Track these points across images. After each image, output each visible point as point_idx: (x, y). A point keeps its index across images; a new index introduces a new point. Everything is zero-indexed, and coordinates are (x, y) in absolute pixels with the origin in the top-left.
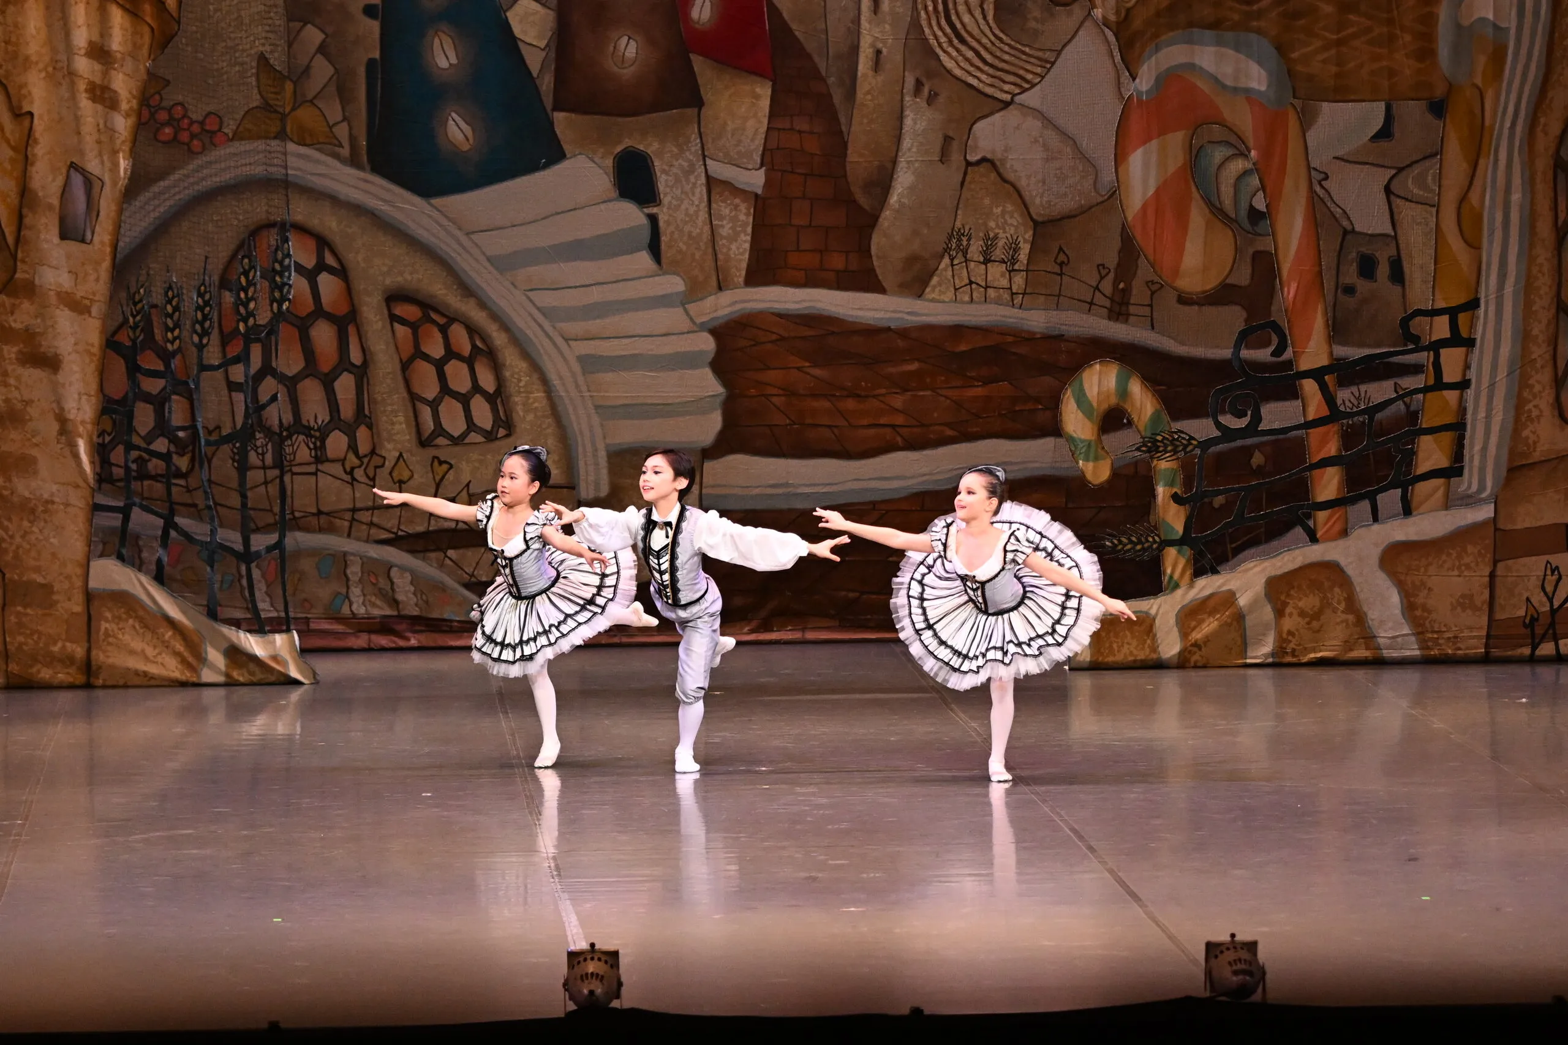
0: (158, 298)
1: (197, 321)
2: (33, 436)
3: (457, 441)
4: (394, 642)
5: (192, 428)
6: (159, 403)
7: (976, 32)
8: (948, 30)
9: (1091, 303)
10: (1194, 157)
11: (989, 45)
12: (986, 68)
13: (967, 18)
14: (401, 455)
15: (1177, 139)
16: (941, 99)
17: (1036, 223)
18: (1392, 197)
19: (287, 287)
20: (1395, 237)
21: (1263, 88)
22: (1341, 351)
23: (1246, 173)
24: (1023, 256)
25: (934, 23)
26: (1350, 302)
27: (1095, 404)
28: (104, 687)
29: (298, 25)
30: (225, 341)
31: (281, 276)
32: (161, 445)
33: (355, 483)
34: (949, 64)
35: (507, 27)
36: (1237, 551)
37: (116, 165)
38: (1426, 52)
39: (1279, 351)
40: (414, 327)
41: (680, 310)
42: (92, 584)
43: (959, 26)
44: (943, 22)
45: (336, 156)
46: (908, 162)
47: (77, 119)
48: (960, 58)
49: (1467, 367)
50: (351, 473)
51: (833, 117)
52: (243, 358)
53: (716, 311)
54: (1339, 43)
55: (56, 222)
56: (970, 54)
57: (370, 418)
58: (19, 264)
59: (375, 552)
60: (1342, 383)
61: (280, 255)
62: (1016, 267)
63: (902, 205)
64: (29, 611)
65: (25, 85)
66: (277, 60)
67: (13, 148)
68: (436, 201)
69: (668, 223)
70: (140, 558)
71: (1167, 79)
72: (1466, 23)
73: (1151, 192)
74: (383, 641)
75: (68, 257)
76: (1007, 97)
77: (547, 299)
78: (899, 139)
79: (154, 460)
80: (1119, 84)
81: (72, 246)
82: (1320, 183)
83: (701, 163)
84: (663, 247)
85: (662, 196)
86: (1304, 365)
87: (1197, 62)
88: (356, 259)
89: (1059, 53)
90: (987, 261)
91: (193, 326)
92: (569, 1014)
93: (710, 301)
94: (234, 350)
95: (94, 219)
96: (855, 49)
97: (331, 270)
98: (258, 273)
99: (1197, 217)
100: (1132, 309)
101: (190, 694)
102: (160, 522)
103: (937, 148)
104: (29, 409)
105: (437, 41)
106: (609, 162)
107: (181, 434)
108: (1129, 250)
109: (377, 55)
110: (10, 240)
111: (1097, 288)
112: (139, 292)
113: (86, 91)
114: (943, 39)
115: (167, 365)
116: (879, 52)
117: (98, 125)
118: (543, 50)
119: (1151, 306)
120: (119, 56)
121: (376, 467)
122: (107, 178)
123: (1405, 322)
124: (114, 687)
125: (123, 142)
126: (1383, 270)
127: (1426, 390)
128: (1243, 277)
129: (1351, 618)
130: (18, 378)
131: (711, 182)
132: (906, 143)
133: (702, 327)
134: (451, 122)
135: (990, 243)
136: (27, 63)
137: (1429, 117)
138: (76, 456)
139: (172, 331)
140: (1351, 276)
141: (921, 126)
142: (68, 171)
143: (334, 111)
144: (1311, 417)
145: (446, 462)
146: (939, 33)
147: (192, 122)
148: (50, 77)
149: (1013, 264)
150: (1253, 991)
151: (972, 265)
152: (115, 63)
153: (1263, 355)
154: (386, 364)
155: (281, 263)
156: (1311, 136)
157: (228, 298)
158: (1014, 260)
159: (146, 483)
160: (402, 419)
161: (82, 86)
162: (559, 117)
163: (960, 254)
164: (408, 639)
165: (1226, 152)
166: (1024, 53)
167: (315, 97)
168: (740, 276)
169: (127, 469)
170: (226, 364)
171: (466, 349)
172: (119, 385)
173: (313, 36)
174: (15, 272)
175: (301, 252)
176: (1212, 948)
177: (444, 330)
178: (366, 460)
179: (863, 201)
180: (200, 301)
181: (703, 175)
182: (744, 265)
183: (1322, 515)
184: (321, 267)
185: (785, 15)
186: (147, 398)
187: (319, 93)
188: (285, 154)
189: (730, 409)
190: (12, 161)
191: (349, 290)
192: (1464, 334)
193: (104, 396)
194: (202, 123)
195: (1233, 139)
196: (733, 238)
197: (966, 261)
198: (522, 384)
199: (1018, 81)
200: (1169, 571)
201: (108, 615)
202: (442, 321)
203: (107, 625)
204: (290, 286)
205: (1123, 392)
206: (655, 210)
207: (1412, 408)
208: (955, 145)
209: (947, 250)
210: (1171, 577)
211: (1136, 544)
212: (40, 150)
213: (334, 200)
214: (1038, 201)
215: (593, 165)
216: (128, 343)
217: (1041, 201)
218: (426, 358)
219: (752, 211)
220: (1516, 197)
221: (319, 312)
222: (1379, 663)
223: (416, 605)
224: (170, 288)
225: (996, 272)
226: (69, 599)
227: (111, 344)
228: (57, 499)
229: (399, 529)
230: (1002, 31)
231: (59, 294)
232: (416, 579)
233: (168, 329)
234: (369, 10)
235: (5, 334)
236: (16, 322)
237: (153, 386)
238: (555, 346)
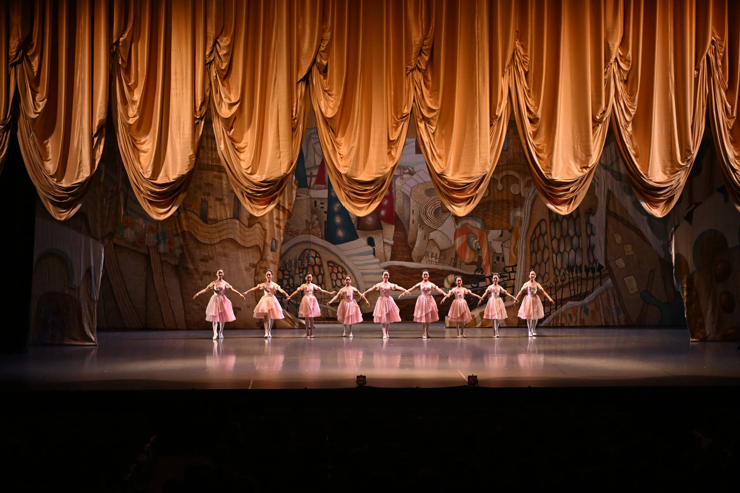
0: (288, 262)
4: (328, 322)
5: (293, 284)
6: (288, 280)
7: (430, 217)
9: (450, 265)
10: (468, 240)
11: (433, 219)
12: (432, 223)
13: (429, 215)
15: (465, 236)
16: (424, 229)
17: (440, 250)
18: (503, 247)
20: (503, 254)
21: (480, 227)
23: (477, 242)
24: (438, 256)
25: (423, 215)
26: (495, 265)
27: (450, 281)
28: (278, 329)
29: (312, 215)
30: (299, 270)
31: (309, 258)
32: (288, 287)
34: (426, 223)
35: (349, 215)
36: (475, 308)
37: (281, 239)
38: (508, 222)
39: (482, 273)
40: (332, 267)
41: (378, 265)
43: (427, 216)
44: (425, 215)
45: (319, 238)
46: (418, 240)
47: (274, 231)
49: (515, 276)
51: (405, 232)
52: (302, 272)
53: (386, 265)
54: (493, 220)
55: (270, 248)
56: (429, 221)
57: (324, 283)
61: (309, 254)
63: (417, 247)
65: (265, 224)
66: (309, 221)
67: (263, 235)
68: (337, 245)
69: (377, 250)
71: (462, 226)
72: (515, 217)
73: (460, 245)
74: (326, 322)
75: (272, 254)
76: (436, 229)
77: (355, 263)
78: (417, 235)
80: (455, 227)
82: (490, 244)
83: (382, 239)
84: (376, 254)
85: (375, 245)
86: (487, 276)
87: (469, 223)
88: (322, 255)
89: (445, 221)
90: (432, 257)
91: (294, 267)
92: (357, 387)
93: (384, 263)
94: (301, 271)
95: (277, 248)
96: (409, 220)
97: (317, 257)
98: (305, 257)
99: (468, 249)
100: (457, 266)
101: (292, 330)
103: (423, 237)
105: (337, 218)
106: (366, 239)
107: (291, 285)
108: (456, 255)
109: (326, 220)
110: (262, 252)
112: (284, 261)
114: (425, 218)
115: (289, 273)
116: (413, 220)
117: (278, 232)
118: (355, 219)
119: (460, 265)
120: (281, 220)
122: (279, 241)
123: (504, 268)
124: (280, 329)
125: (282, 235)
126: (501, 259)
127: (508, 280)
128: (476, 260)
131: (384, 243)
132: (418, 236)
133: (382, 268)
134: (339, 232)
135: (432, 254)
136: (266, 221)
137: (509, 233)
139: (290, 267)
140: (495, 260)
141: (421, 233)
142: (272, 239)
143: (319, 230)
147: (294, 231)
148: (269, 223)
150: (476, 384)
151: (429, 258)
153: (480, 274)
154: (327, 274)
155: (309, 256)
156: (488, 236)
157: (300, 262)
158: (436, 257)
160: (330, 283)
161: (275, 225)
162: (358, 231)
163: (427, 256)
165: (474, 238)
166: (439, 221)
167: (315, 227)
168: (389, 259)
170: (299, 273)
171: (341, 271)
172: (281, 277)
173: (315, 217)
174: (263, 256)
175: (313, 254)
176: (469, 377)
177: (337, 268)
179: (411, 246)
180: (295, 262)
181: (383, 241)
182: (390, 257)
184: (316, 257)
185: (397, 214)
186: (286, 279)
188: (310, 237)
190: (263, 238)
191: (321, 261)
192: (515, 270)
193: (278, 278)
194: (296, 231)
195: (475, 236)
196: (388, 252)
199: (438, 226)
202: (337, 266)
204: (311, 260)
206: (374, 247)
207: (505, 283)
208: (427, 237)
209: (425, 255)
212: (267, 236)
213: (319, 245)
215: (364, 239)
216: (282, 270)
217: (441, 247)
218: (334, 273)
219: (391, 248)
220: (524, 247)
221: (316, 264)
223: (332, 315)
224: (290, 260)
225: (434, 259)
227: (279, 270)
230: (435, 217)
231: (271, 261)
232: (332, 311)
233: (289, 267)
234: (325, 212)
235: (261, 268)
236: (263, 266)
237: (287, 277)
238: (357, 270)
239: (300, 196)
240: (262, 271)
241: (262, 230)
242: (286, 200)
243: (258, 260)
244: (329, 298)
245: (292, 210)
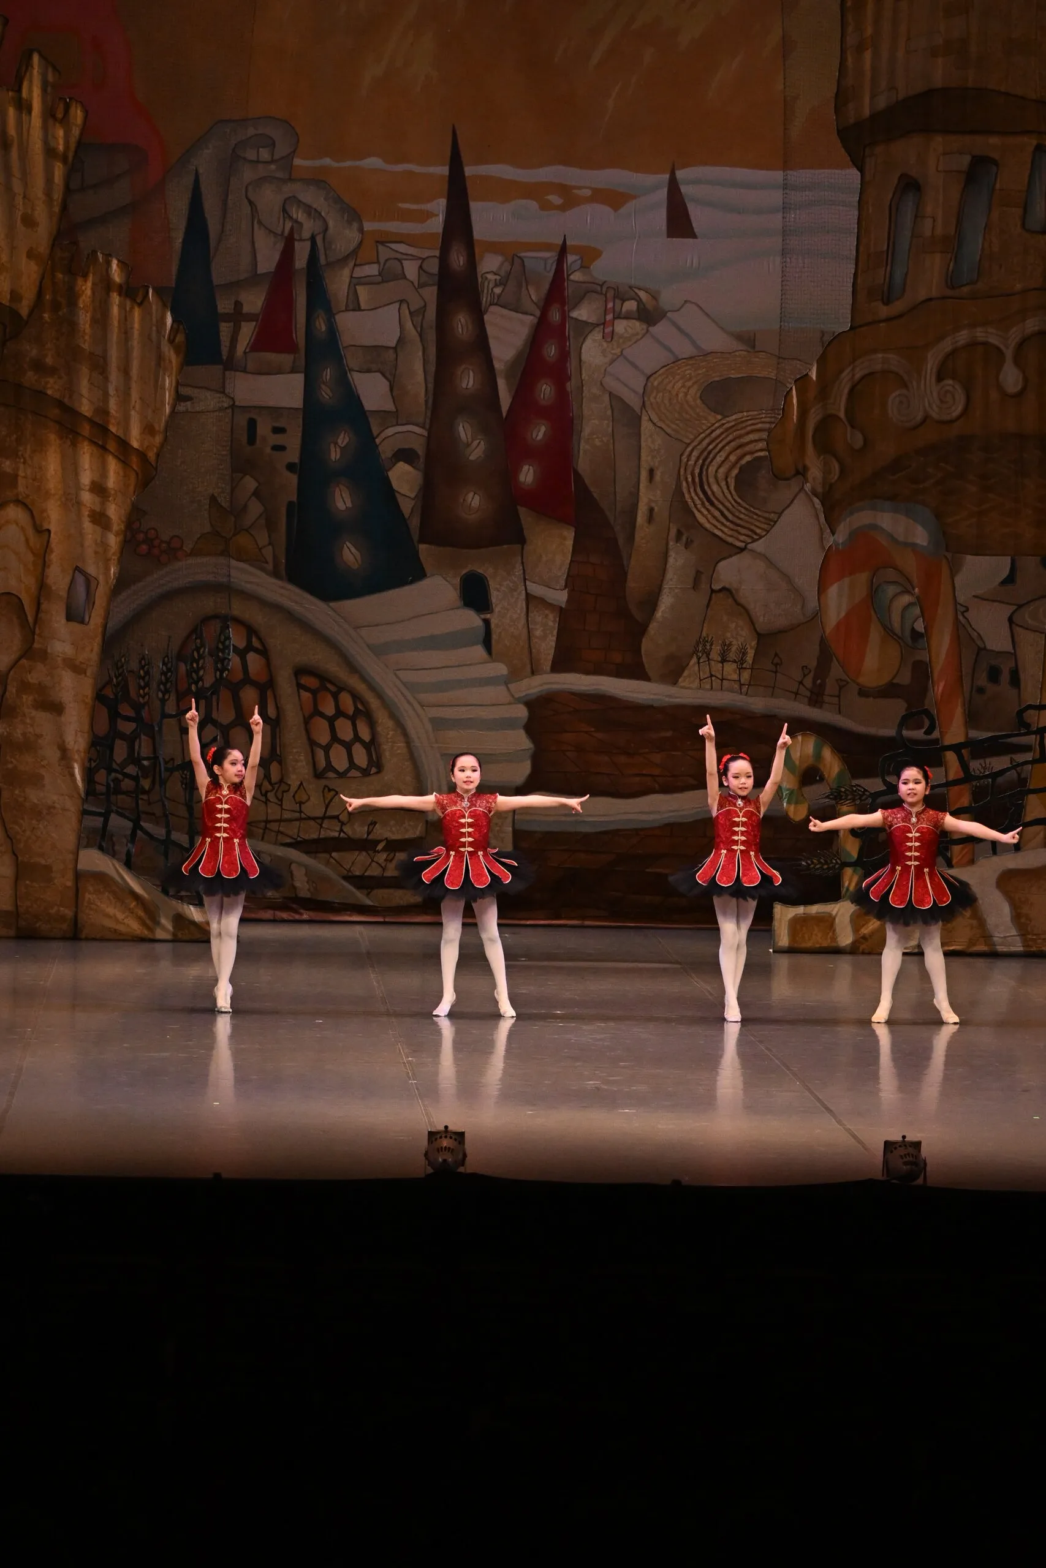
0: (134, 665)
1: (162, 683)
2: (42, 760)
3: (341, 775)
4: (292, 916)
5: (155, 759)
6: (131, 740)
7: (720, 497)
8: (702, 496)
9: (796, 694)
10: (873, 592)
11: (731, 507)
12: (728, 524)
13: (715, 488)
14: (301, 784)
15: (863, 577)
16: (695, 545)
17: (759, 634)
18: (1014, 626)
19: (227, 660)
20: (1015, 654)
21: (925, 544)
22: (975, 734)
23: (910, 605)
24: (749, 658)
25: (692, 490)
26: (982, 698)
27: (797, 763)
28: (87, 939)
29: (240, 475)
30: (180, 697)
31: (223, 653)
32: (131, 770)
33: (268, 802)
34: (702, 519)
35: (387, 482)
37: (108, 569)
39: (929, 732)
40: (314, 693)
41: (504, 688)
42: (80, 867)
43: (709, 493)
44: (699, 490)
45: (263, 569)
46: (670, 588)
47: (81, 534)
48: (709, 516)
50: (265, 795)
51: (618, 554)
53: (529, 689)
54: (980, 513)
55: (64, 607)
56: (717, 514)
57: (280, 757)
58: (36, 636)
59: (281, 851)
60: (975, 756)
61: (223, 638)
62: (744, 666)
63: (664, 617)
64: (35, 884)
65: (46, 510)
66: (224, 500)
67: (35, 554)
68: (333, 604)
69: (497, 626)
70: (113, 850)
71: (857, 535)
73: (843, 614)
74: (285, 915)
75: (72, 633)
76: (742, 545)
77: (410, 677)
78: (664, 570)
79: (126, 780)
80: (822, 539)
81: (74, 626)
82: (963, 613)
83: (523, 584)
84: (493, 642)
85: (494, 606)
86: (949, 740)
87: (878, 523)
88: (274, 643)
89: (780, 514)
90: (723, 661)
91: (159, 686)
92: (428, 1175)
93: (525, 682)
95: (91, 607)
96: (635, 508)
97: (256, 650)
98: (207, 650)
99: (875, 634)
100: (826, 699)
101: (145, 946)
102: (130, 824)
103: (691, 578)
104: (40, 741)
105: (337, 490)
106: (457, 581)
107: (145, 763)
108: (825, 655)
109: (294, 499)
110: (30, 619)
111: (801, 683)
112: (121, 660)
113: (89, 516)
114: (698, 502)
115: (139, 713)
116: (651, 510)
117: (96, 541)
118: (413, 499)
119: (839, 696)
120: (113, 492)
121: (283, 792)
122: (101, 578)
123: (1020, 713)
124: (94, 939)
125: (114, 554)
126: (1005, 677)
127: (1033, 762)
128: (905, 678)
129: (974, 922)
130: (32, 718)
131: (529, 597)
132: (669, 575)
133: (518, 700)
134: (346, 551)
135: (726, 648)
136: (47, 495)
137: (1042, 569)
138: (72, 775)
139: (143, 689)
140: (982, 680)
141: (680, 563)
142: (74, 572)
143: (263, 538)
144: (951, 777)
145: (333, 790)
146: (696, 498)
147: (162, 541)
148: (63, 505)
149: (742, 664)
150: (918, 1177)
151: (713, 663)
152: (109, 497)
153: (919, 734)
154: (292, 718)
155: (223, 643)
156: (958, 580)
157: (183, 668)
158: (742, 661)
159: (120, 797)
160: (302, 758)
161: (86, 512)
163: (705, 655)
164: (301, 914)
165: (899, 589)
166: (757, 514)
167: (250, 527)
168: (547, 665)
169: (108, 786)
171: (351, 711)
172: (103, 727)
173: (250, 484)
174: (33, 642)
175: (236, 638)
177: (335, 696)
178: (276, 786)
179: (637, 615)
180: (164, 668)
181: (524, 592)
182: (551, 657)
183: (956, 848)
184: (250, 648)
185: (587, 481)
186: (122, 736)
187: (252, 524)
188: (229, 566)
189: (537, 759)
190: (35, 564)
191: (268, 664)
193: (94, 733)
194: (169, 543)
195: (902, 580)
196: (544, 637)
197: (709, 660)
198: (389, 736)
199: (750, 533)
200: (846, 884)
201: (91, 889)
202: (334, 689)
203: (90, 896)
204: (229, 660)
205: (818, 756)
206: (488, 616)
207: (1023, 776)
208: (704, 579)
209: (696, 652)
210: (848, 889)
211: (823, 864)
212: (54, 557)
213: (261, 601)
214: (761, 619)
215: (447, 583)
216: (112, 697)
217: (763, 620)
218: (322, 715)
219: (558, 619)
221: (247, 680)
222: (994, 955)
223: (309, 890)
224: (143, 658)
225: (730, 669)
226: (63, 877)
227: (99, 697)
228: (57, 805)
229: (298, 836)
230: (740, 497)
231: (64, 660)
232: (309, 872)
233: (141, 687)
234: (291, 467)
235: (25, 687)
236: (33, 678)
237: (128, 727)
238: (414, 709)
239: (188, 398)
240: (27, 699)
241: (30, 532)
242: (133, 413)
243: (14, 657)
244: (300, 819)
245: (158, 455)
